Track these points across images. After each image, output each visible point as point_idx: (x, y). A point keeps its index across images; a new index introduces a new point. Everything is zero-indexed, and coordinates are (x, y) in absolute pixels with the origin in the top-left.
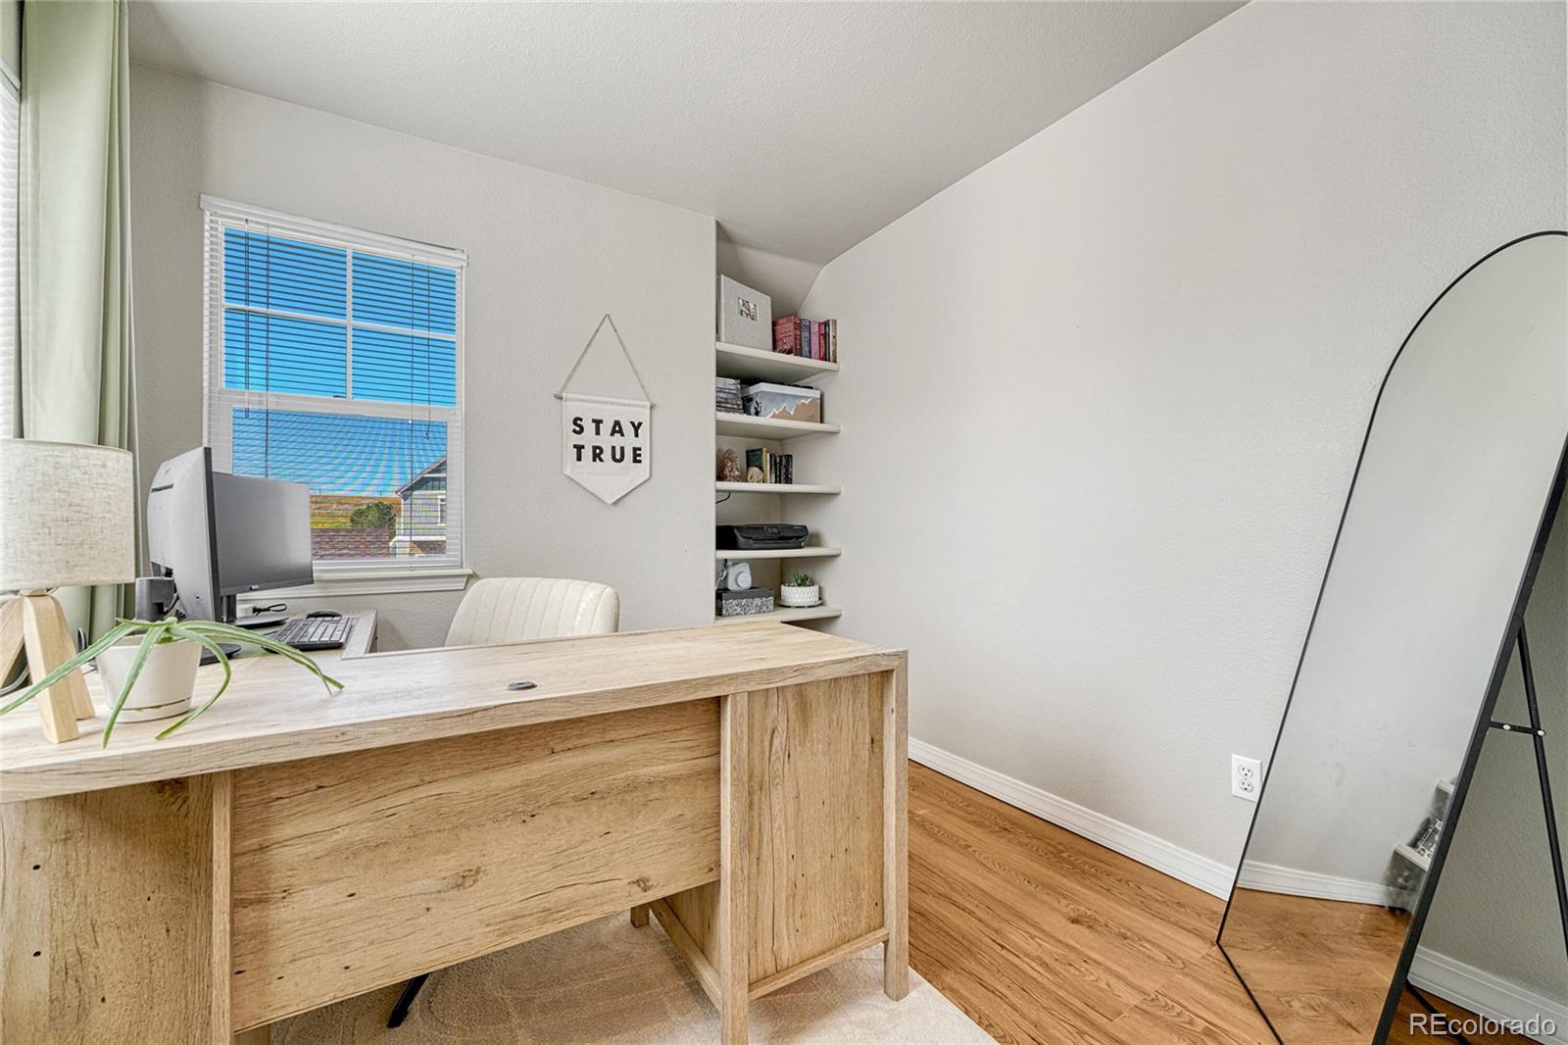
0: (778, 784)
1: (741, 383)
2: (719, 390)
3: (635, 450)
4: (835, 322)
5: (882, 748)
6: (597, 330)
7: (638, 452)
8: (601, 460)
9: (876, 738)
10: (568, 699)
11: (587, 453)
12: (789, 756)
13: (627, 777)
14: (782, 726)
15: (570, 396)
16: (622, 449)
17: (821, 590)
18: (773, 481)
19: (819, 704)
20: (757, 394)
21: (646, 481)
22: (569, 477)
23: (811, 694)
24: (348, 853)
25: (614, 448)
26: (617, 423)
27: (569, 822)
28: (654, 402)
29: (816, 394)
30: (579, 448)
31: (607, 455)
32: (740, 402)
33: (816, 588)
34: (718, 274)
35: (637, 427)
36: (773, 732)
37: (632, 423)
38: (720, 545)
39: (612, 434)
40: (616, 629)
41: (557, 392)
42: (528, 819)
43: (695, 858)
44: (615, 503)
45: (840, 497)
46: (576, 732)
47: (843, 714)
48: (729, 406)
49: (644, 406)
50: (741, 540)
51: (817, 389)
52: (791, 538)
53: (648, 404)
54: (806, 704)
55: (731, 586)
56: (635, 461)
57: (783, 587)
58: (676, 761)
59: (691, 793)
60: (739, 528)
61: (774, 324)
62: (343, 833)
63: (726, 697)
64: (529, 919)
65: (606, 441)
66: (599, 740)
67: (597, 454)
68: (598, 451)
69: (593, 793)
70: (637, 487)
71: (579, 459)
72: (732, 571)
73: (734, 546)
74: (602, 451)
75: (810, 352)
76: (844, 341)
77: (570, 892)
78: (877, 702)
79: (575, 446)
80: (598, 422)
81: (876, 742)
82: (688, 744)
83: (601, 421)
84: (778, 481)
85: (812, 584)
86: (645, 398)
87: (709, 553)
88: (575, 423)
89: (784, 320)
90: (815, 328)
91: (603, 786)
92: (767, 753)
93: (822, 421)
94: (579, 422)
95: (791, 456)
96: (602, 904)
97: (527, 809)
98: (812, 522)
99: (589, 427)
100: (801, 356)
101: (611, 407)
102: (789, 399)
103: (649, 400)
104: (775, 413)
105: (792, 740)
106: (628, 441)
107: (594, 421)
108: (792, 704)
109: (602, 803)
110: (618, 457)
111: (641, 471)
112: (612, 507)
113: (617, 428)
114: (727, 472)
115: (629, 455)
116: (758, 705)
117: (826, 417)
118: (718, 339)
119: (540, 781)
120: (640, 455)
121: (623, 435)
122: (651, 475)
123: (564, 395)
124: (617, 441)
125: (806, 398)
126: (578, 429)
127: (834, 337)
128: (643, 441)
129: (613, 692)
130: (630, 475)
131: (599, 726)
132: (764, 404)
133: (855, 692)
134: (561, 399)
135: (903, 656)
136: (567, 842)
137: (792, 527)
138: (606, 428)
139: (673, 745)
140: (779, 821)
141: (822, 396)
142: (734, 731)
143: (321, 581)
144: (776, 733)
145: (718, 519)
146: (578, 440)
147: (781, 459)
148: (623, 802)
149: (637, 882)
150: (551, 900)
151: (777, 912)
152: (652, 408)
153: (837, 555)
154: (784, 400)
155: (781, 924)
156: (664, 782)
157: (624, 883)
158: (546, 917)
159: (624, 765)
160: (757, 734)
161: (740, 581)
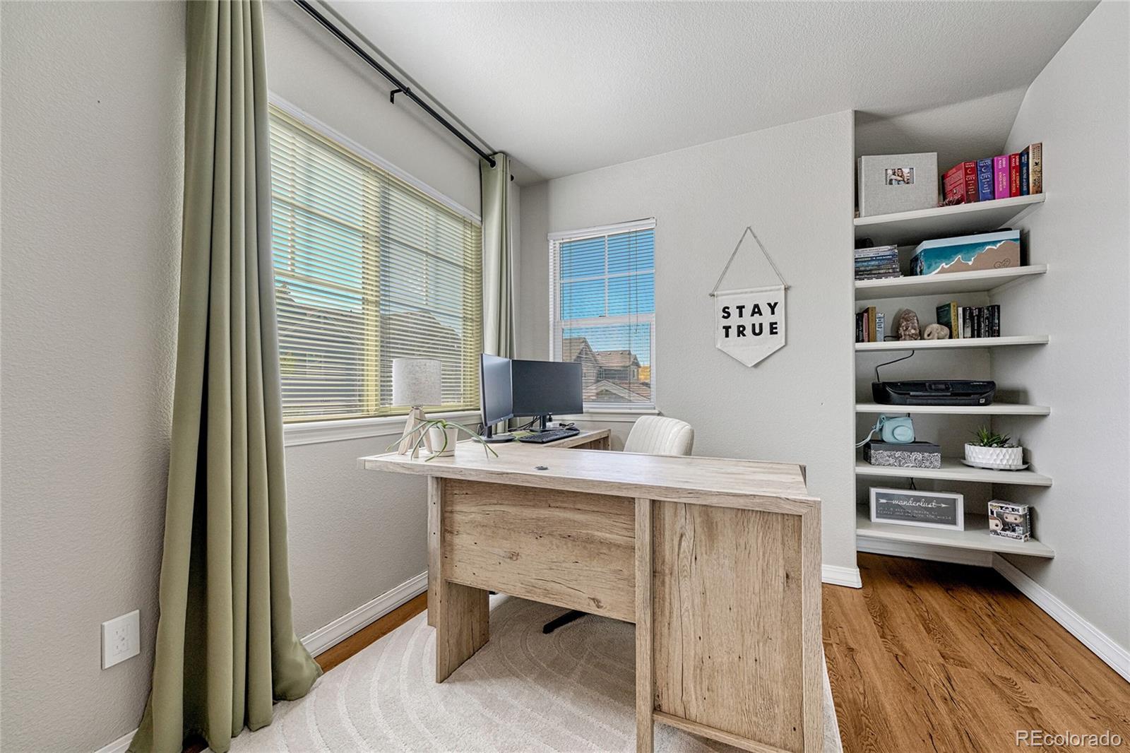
0: (685, 576)
1: (897, 247)
3: (772, 324)
4: (1038, 147)
5: (800, 586)
6: (741, 241)
7: (774, 326)
8: (744, 335)
9: (792, 575)
11: (733, 331)
12: (696, 558)
13: (587, 534)
14: (689, 534)
15: (719, 293)
16: (761, 325)
17: (1025, 453)
18: (969, 335)
19: (725, 526)
20: (920, 252)
21: (782, 348)
22: (719, 350)
23: (717, 516)
24: (477, 525)
25: (754, 325)
26: (756, 306)
27: (557, 547)
28: (788, 285)
29: (1015, 234)
30: (727, 328)
31: (748, 331)
32: (900, 266)
33: (1017, 450)
34: (856, 155)
35: (772, 307)
36: (682, 536)
37: (769, 304)
38: (863, 400)
39: (752, 315)
41: (711, 292)
42: (539, 537)
43: (630, 602)
44: (756, 366)
46: (560, 499)
47: (752, 541)
48: (882, 271)
49: (779, 290)
51: (1015, 229)
52: (969, 395)
53: (783, 287)
54: (712, 523)
55: (887, 437)
56: (772, 333)
57: (968, 446)
58: (617, 534)
59: (627, 559)
60: (891, 385)
61: (942, 176)
64: (539, 591)
65: (748, 320)
66: (573, 507)
67: (741, 331)
68: (741, 329)
69: (569, 536)
70: (775, 353)
71: (727, 336)
72: (886, 425)
74: (744, 328)
75: (995, 193)
77: (557, 586)
78: (792, 543)
79: (724, 327)
80: (741, 308)
81: (792, 579)
82: (625, 526)
83: (744, 307)
84: (976, 333)
85: (1010, 445)
86: (781, 283)
88: (724, 311)
89: (954, 170)
90: (1003, 163)
91: (574, 534)
92: (677, 550)
93: (1027, 264)
94: (727, 310)
95: (998, 306)
96: (574, 602)
97: (539, 531)
99: (734, 312)
100: (981, 200)
101: (751, 295)
102: (966, 250)
103: (783, 284)
105: (698, 547)
106: (766, 318)
107: (738, 307)
108: (698, 520)
109: (574, 543)
110: (757, 331)
111: (779, 340)
112: (753, 369)
113: (756, 310)
114: (901, 331)
115: (766, 329)
117: (1031, 259)
118: (857, 215)
119: (544, 520)
120: (776, 328)
121: (761, 314)
122: (787, 342)
123: (715, 293)
124: (757, 319)
125: (994, 243)
126: (726, 315)
127: (1037, 164)
128: (779, 317)
129: (564, 479)
130: (768, 343)
131: (572, 499)
132: (926, 262)
133: (766, 527)
134: (714, 295)
135: (812, 505)
136: (556, 558)
137: (968, 382)
138: (747, 311)
139: (615, 523)
140: (687, 605)
142: (639, 523)
143: (588, 413)
144: (684, 538)
146: (726, 322)
147: (981, 312)
148: (585, 548)
149: (593, 599)
150: (549, 586)
151: (685, 675)
152: (786, 289)
153: (1044, 416)
154: (956, 253)
155: (690, 684)
156: (610, 545)
157: (586, 596)
158: (547, 592)
159: (586, 526)
160: (667, 534)
161: (897, 432)
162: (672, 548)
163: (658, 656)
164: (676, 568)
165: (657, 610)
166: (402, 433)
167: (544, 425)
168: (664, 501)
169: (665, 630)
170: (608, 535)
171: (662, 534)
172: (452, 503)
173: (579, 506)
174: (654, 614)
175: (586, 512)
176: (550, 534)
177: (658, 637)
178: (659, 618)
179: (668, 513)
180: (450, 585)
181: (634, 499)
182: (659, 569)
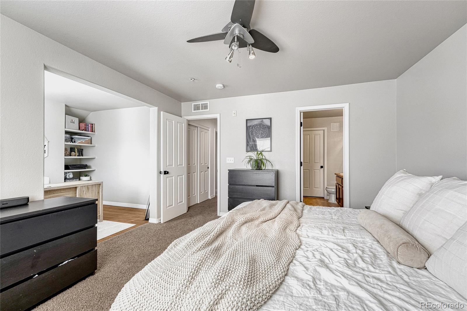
1: (70, 136)
2: (65, 137)
4: (94, 124)
5: (99, 193)
10: (58, 187)
14: (85, 190)
17: (91, 177)
20: (74, 138)
23: (89, 187)
28: (49, 141)
29: (90, 138)
32: (70, 140)
33: (89, 177)
34: (66, 114)
35: (45, 146)
38: (65, 169)
40: (50, 183)
45: (95, 159)
48: (68, 140)
49: (46, 142)
50: (71, 168)
51: (90, 137)
52: (83, 167)
53: (48, 141)
55: (67, 177)
57: (81, 177)
58: (70, 195)
60: (70, 165)
61: (79, 124)
63: (77, 187)
70: (45, 158)
72: (68, 174)
73: (69, 169)
75: (88, 130)
76: (96, 128)
78: (99, 188)
81: (98, 193)
82: (72, 192)
84: (79, 156)
85: (88, 176)
86: (46, 140)
87: (63, 170)
89: (82, 123)
90: (90, 125)
92: (83, 194)
93: (91, 144)
95: (83, 149)
98: (88, 163)
100: (86, 131)
102: (83, 139)
103: (47, 140)
104: (79, 142)
116: (82, 187)
117: (92, 143)
118: (65, 128)
120: (45, 152)
122: (48, 156)
125: (87, 139)
127: (94, 127)
128: (46, 149)
132: (76, 140)
133: (96, 187)
135: (102, 182)
137: (83, 165)
139: (70, 192)
141: (91, 138)
142: (79, 190)
145: (65, 164)
147: (80, 150)
152: (48, 142)
153: (95, 170)
154: (82, 139)
161: (70, 176)
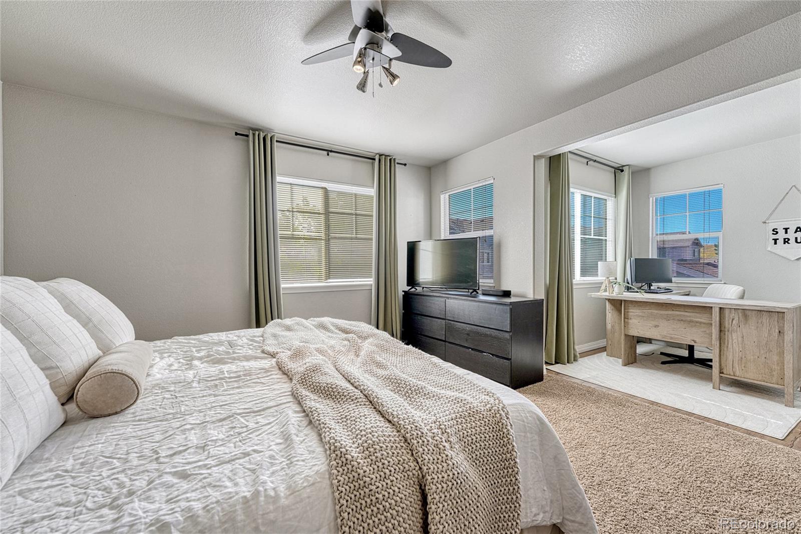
0: (734, 333)
5: (784, 335)
6: (787, 193)
8: (789, 243)
9: (782, 331)
11: (780, 242)
12: (739, 326)
13: (690, 319)
14: (736, 319)
15: (770, 221)
19: (752, 316)
22: (770, 251)
23: (749, 313)
24: (639, 316)
25: (796, 238)
26: (799, 228)
27: (676, 324)
30: (776, 240)
31: (792, 241)
36: (733, 319)
39: (795, 233)
42: (668, 320)
44: (797, 260)
46: (678, 308)
54: (746, 315)
58: (704, 320)
59: (708, 327)
62: (637, 313)
65: (792, 235)
66: (683, 310)
67: (786, 241)
71: (776, 244)
74: (789, 240)
77: (676, 336)
78: (781, 321)
79: (773, 239)
80: (786, 229)
83: (788, 228)
88: (773, 230)
91: (684, 319)
92: (731, 324)
94: (775, 230)
96: (684, 341)
97: (668, 318)
99: (781, 231)
101: (794, 222)
105: (740, 323)
107: (784, 229)
108: (740, 314)
109: (684, 322)
110: (799, 241)
112: (794, 261)
113: (799, 230)
119: (671, 315)
123: (767, 221)
124: (799, 235)
126: (775, 233)
131: (683, 308)
133: (770, 317)
136: (676, 327)
138: (791, 231)
139: (703, 316)
140: (735, 341)
143: (675, 282)
146: (775, 237)
148: (689, 324)
149: (693, 340)
150: (672, 336)
151: (734, 362)
155: (736, 365)
156: (701, 323)
157: (690, 339)
158: (671, 338)
159: (690, 317)
160: (727, 319)
162: (729, 323)
163: (722, 356)
164: (730, 329)
165: (722, 343)
166: (601, 287)
167: (650, 288)
168: (725, 308)
169: (726, 349)
170: (700, 320)
171: (724, 318)
172: (628, 309)
173: (686, 310)
174: (720, 343)
175: (689, 312)
176: (673, 319)
177: (722, 351)
178: (722, 345)
179: (727, 312)
180: (626, 335)
181: (712, 307)
182: (723, 329)
